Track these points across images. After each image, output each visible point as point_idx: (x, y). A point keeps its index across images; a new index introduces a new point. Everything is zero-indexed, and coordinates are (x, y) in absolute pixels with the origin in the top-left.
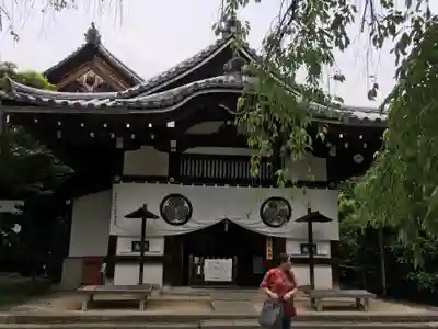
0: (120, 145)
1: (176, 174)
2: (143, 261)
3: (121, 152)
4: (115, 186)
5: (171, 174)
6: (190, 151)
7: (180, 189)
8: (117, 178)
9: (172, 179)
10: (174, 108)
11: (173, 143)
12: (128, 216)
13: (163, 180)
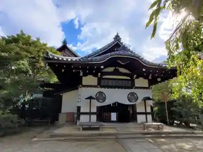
0: (81, 74)
1: (100, 85)
2: (90, 114)
3: (82, 77)
4: (79, 88)
5: (98, 84)
6: (104, 77)
7: (103, 90)
8: (81, 86)
10: (100, 62)
11: (99, 74)
12: (86, 99)
13: (95, 86)
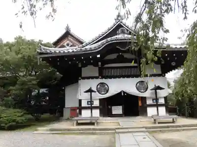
0: (80, 66)
1: (102, 75)
2: (91, 108)
3: (81, 68)
4: (79, 81)
6: (106, 66)
7: (104, 81)
8: (80, 78)
9: (100, 77)
10: (99, 50)
11: (100, 63)
12: (85, 92)
13: (97, 78)
